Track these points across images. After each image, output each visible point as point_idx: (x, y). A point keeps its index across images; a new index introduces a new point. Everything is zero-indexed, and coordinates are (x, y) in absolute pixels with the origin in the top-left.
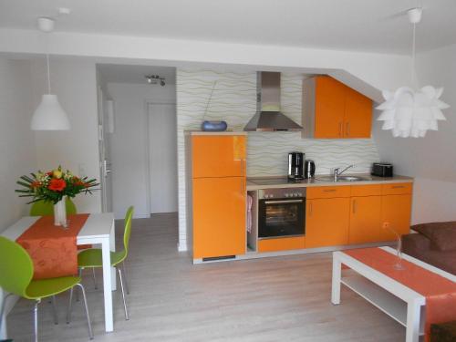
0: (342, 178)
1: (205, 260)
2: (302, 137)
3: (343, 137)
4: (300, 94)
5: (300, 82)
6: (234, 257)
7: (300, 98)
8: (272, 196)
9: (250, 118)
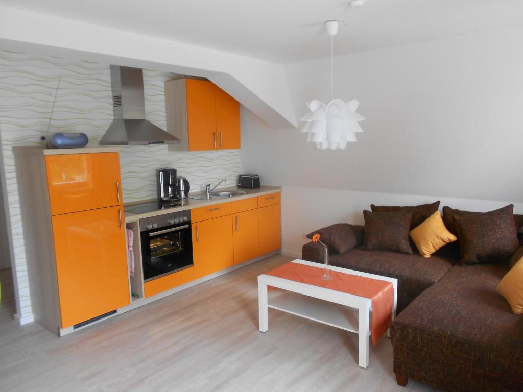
0: (215, 194)
1: (76, 326)
2: (169, 149)
3: (217, 149)
4: (163, 98)
5: (162, 84)
6: (115, 312)
7: (164, 104)
8: (156, 226)
9: (107, 128)
